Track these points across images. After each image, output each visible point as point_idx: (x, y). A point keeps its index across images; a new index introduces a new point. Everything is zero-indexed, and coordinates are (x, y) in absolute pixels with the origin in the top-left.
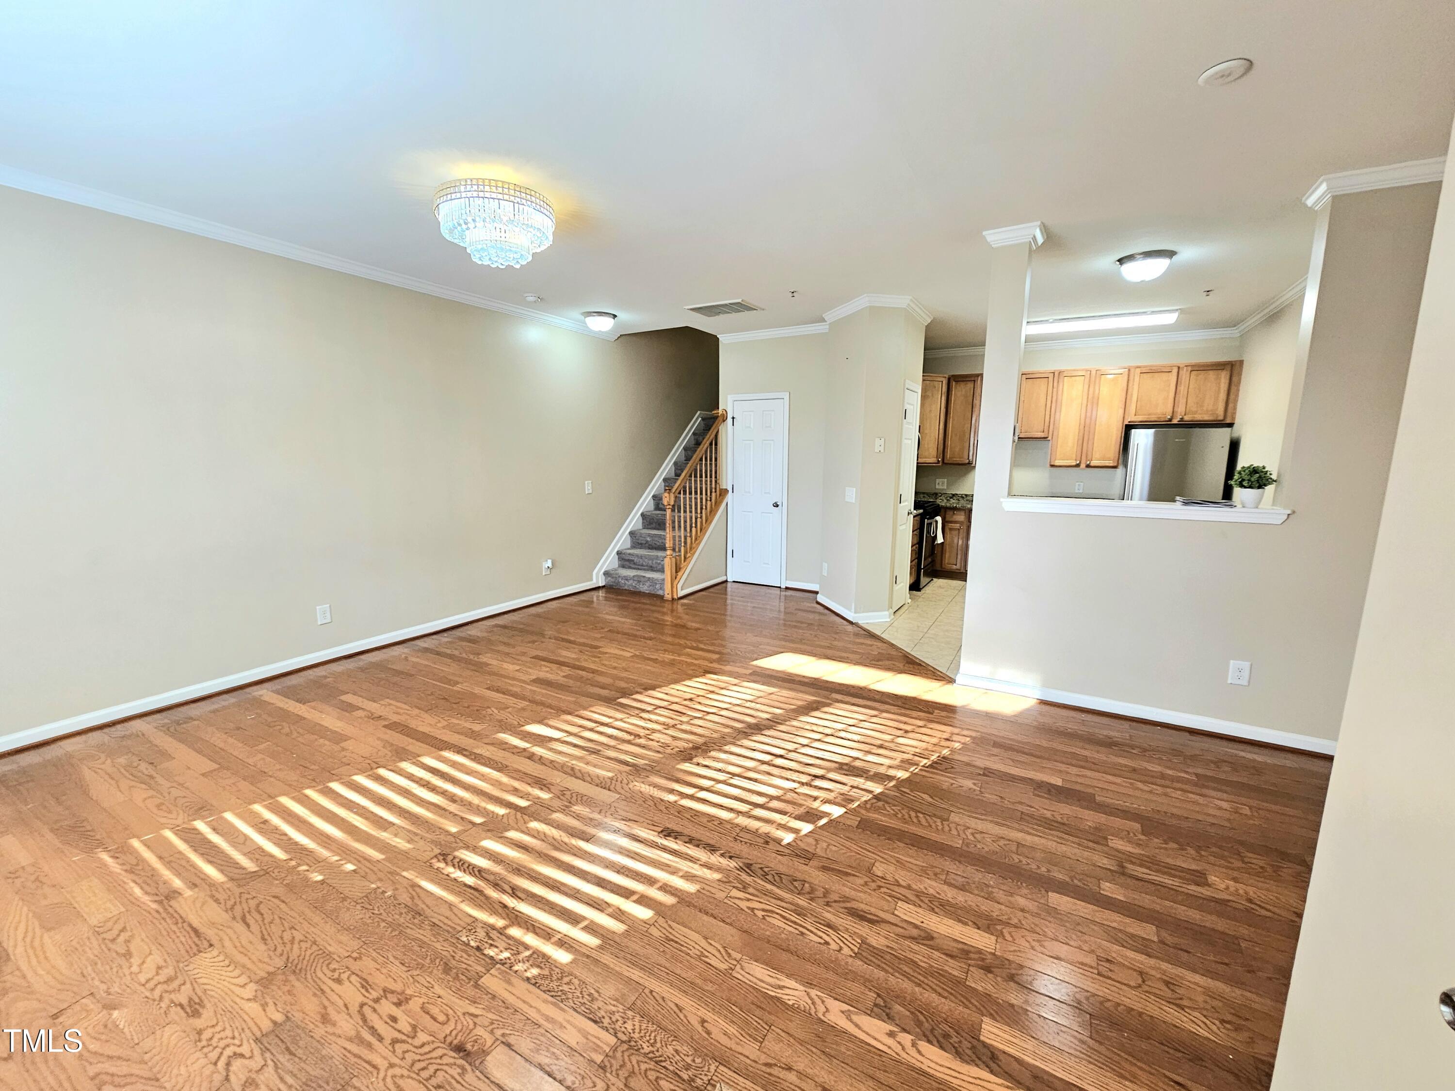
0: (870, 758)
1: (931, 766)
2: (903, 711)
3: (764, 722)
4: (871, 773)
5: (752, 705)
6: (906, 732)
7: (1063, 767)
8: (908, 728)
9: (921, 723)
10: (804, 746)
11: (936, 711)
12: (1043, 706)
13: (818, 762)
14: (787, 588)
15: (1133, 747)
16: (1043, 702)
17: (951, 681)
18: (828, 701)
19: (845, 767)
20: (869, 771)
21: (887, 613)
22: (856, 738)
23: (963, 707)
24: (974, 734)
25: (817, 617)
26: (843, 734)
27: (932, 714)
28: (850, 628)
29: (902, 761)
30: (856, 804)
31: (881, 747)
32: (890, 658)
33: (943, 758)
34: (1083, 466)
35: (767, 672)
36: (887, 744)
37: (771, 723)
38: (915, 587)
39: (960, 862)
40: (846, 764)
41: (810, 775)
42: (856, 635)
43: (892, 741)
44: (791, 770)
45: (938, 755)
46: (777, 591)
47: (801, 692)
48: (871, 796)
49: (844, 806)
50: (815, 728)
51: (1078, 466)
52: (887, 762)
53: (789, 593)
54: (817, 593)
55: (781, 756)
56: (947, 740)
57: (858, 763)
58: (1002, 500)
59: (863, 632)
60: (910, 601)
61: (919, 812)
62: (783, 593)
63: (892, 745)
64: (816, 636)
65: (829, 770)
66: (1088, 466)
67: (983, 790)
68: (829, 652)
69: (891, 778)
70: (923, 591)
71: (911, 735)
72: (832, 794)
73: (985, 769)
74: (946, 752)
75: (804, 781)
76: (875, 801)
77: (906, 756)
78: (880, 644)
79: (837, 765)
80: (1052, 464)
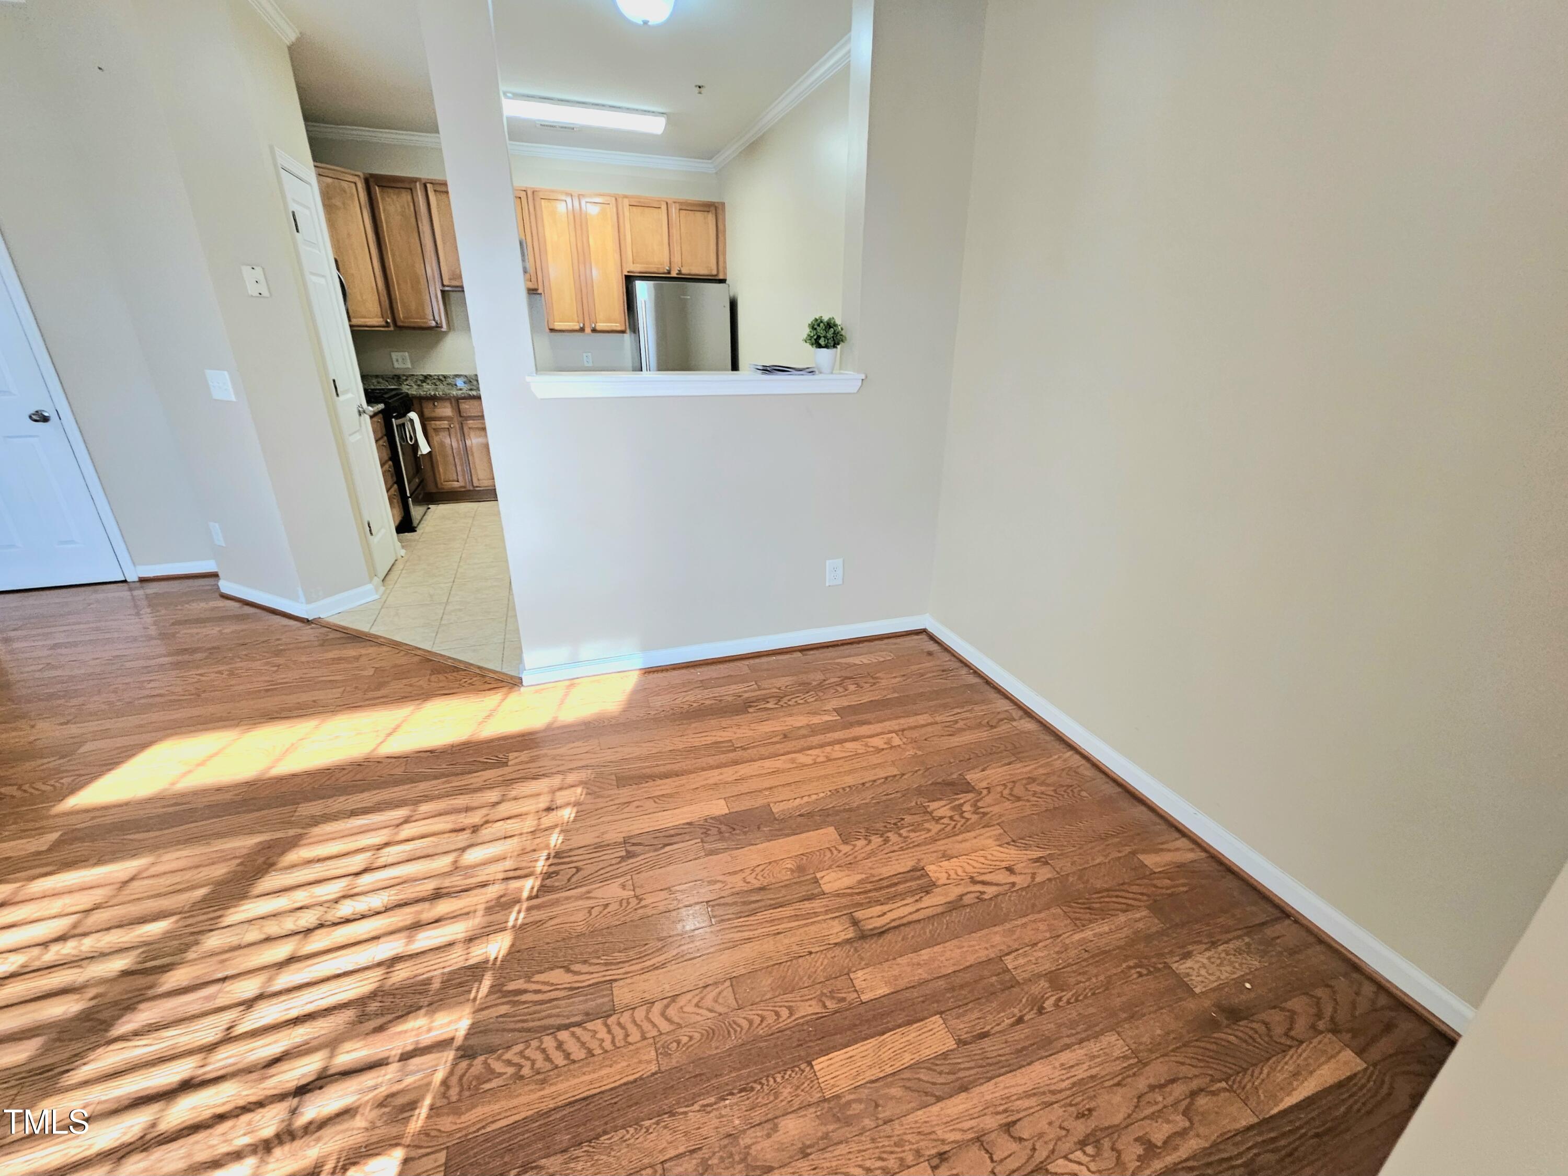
0: (426, 939)
1: (544, 889)
2: (457, 782)
3: (115, 993)
4: (436, 985)
5: (68, 949)
6: (475, 829)
7: (714, 776)
8: (475, 818)
9: (492, 796)
10: (249, 1004)
11: (512, 756)
13: (300, 1034)
14: (143, 580)
15: (765, 699)
17: (513, 683)
18: (291, 832)
19: (373, 1006)
20: (428, 982)
21: (369, 587)
22: (377, 901)
23: (549, 728)
24: (583, 775)
25: (230, 628)
26: (346, 909)
27: (506, 764)
28: (308, 631)
29: (489, 910)
30: (423, 1111)
31: (437, 895)
32: (401, 673)
33: (558, 855)
34: (588, 330)
35: (108, 820)
36: (447, 882)
37: (141, 981)
38: (405, 526)
39: (672, 1114)
40: (373, 995)
41: (282, 1097)
42: (324, 643)
43: (456, 867)
44: (221, 1118)
45: (545, 853)
46: (122, 593)
47: (220, 835)
48: (450, 1055)
49: (393, 1142)
50: (272, 928)
51: (582, 330)
52: (456, 930)
53: (153, 588)
54: (215, 575)
55: (187, 1086)
56: (549, 809)
57: (401, 974)
58: (528, 379)
59: (339, 635)
60: (403, 552)
61: (560, 1028)
62: (139, 593)
63: (457, 881)
64: (232, 674)
65: (332, 1044)
66: (594, 330)
67: (639, 891)
68: (271, 703)
69: (476, 971)
70: (420, 530)
71: (486, 833)
72: (359, 1122)
73: (625, 841)
74: (555, 840)
75: (268, 1131)
76: (464, 1064)
77: (493, 892)
78: (372, 650)
79: (349, 1015)
80: (551, 327)
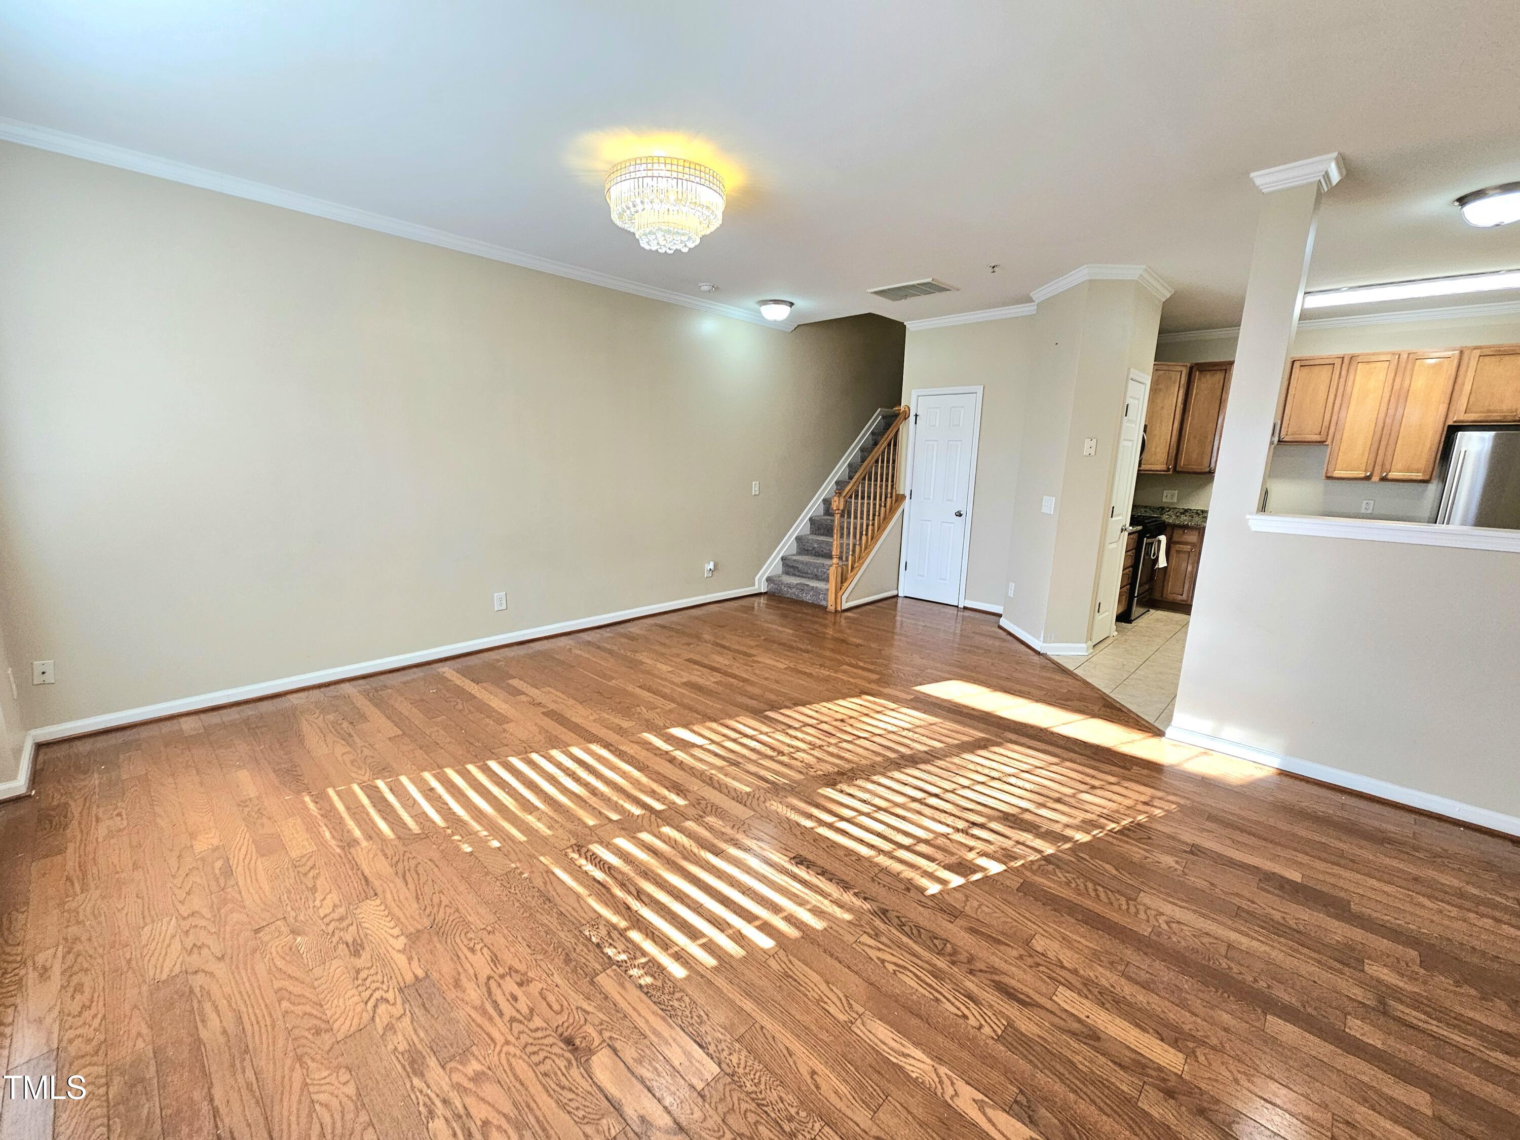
0: (1043, 812)
1: (1120, 832)
2: (1093, 763)
3: (920, 755)
4: (1043, 830)
5: (910, 734)
6: (1093, 787)
7: (1305, 859)
8: (1097, 783)
9: (1113, 779)
10: (964, 787)
11: (1135, 767)
12: (1284, 778)
13: (979, 808)
14: (965, 608)
15: (1416, 849)
16: (1283, 773)
17: (1159, 733)
18: (999, 740)
19: (1010, 818)
20: (1040, 827)
21: (1084, 645)
22: (1028, 786)
23: (1171, 766)
24: (1182, 801)
25: (997, 643)
26: (1013, 780)
27: (1129, 770)
28: (1036, 658)
29: (1083, 821)
30: (1020, 863)
31: (1058, 801)
32: (1082, 698)
33: (1138, 824)
34: (1375, 478)
35: (930, 700)
36: (1066, 799)
37: (930, 757)
38: (1124, 617)
39: (1146, 954)
40: (1013, 815)
41: (967, 821)
42: (1043, 667)
43: (1073, 796)
44: (945, 812)
45: (1131, 820)
46: (955, 611)
47: (969, 726)
48: (1039, 856)
49: (1005, 863)
50: (980, 769)
51: (1368, 478)
52: (1064, 819)
53: (967, 613)
54: (1000, 616)
55: (936, 796)
56: (1145, 803)
57: (1027, 816)
58: (1248, 517)
59: (1053, 666)
60: (1115, 633)
61: (1099, 885)
62: (960, 614)
63: (1072, 801)
64: (993, 664)
65: (991, 818)
66: (1384, 479)
67: (1186, 871)
68: (1006, 684)
69: (1067, 839)
70: (1134, 624)
71: (1098, 792)
72: (992, 847)
73: (1193, 845)
74: (1141, 818)
75: (960, 827)
76: (1044, 863)
77: (1089, 816)
78: (1071, 681)
79: (1001, 815)
80: (1329, 475)
